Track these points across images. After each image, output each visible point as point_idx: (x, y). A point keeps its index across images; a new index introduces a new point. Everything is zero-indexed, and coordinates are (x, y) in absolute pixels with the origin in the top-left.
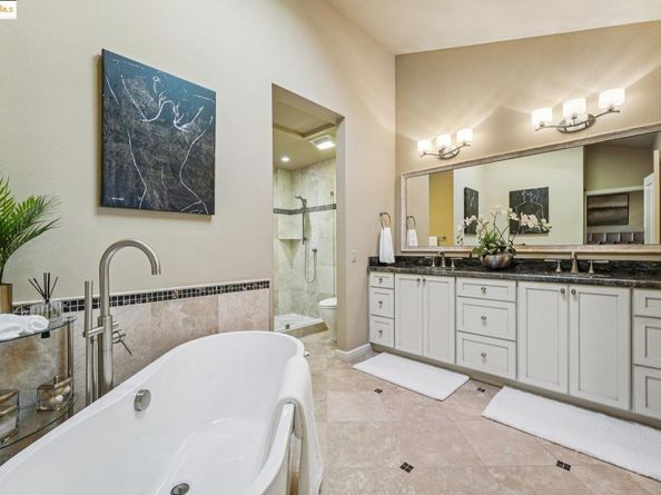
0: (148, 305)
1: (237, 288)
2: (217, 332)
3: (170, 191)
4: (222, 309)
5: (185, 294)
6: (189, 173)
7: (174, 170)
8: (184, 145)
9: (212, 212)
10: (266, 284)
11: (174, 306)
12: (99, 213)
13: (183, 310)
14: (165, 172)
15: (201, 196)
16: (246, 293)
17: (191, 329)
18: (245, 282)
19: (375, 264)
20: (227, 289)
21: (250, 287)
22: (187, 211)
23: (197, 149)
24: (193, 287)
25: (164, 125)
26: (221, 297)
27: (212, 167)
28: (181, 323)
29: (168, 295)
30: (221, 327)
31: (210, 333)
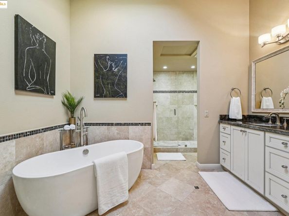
0: (106, 127)
1: (136, 124)
2: (128, 139)
3: (112, 91)
4: (130, 131)
5: (117, 124)
6: (118, 84)
7: (113, 84)
8: (116, 75)
9: (126, 96)
10: (149, 124)
11: (114, 128)
12: (94, 100)
13: (117, 130)
14: (110, 85)
15: (122, 92)
16: (140, 127)
17: (119, 136)
18: (140, 122)
19: (225, 119)
20: (132, 124)
21: (142, 124)
22: (117, 97)
23: (120, 76)
24: (119, 122)
25: (110, 71)
26: (130, 127)
27: (126, 81)
28: (116, 134)
29: (112, 124)
30: (130, 138)
31: (126, 139)
